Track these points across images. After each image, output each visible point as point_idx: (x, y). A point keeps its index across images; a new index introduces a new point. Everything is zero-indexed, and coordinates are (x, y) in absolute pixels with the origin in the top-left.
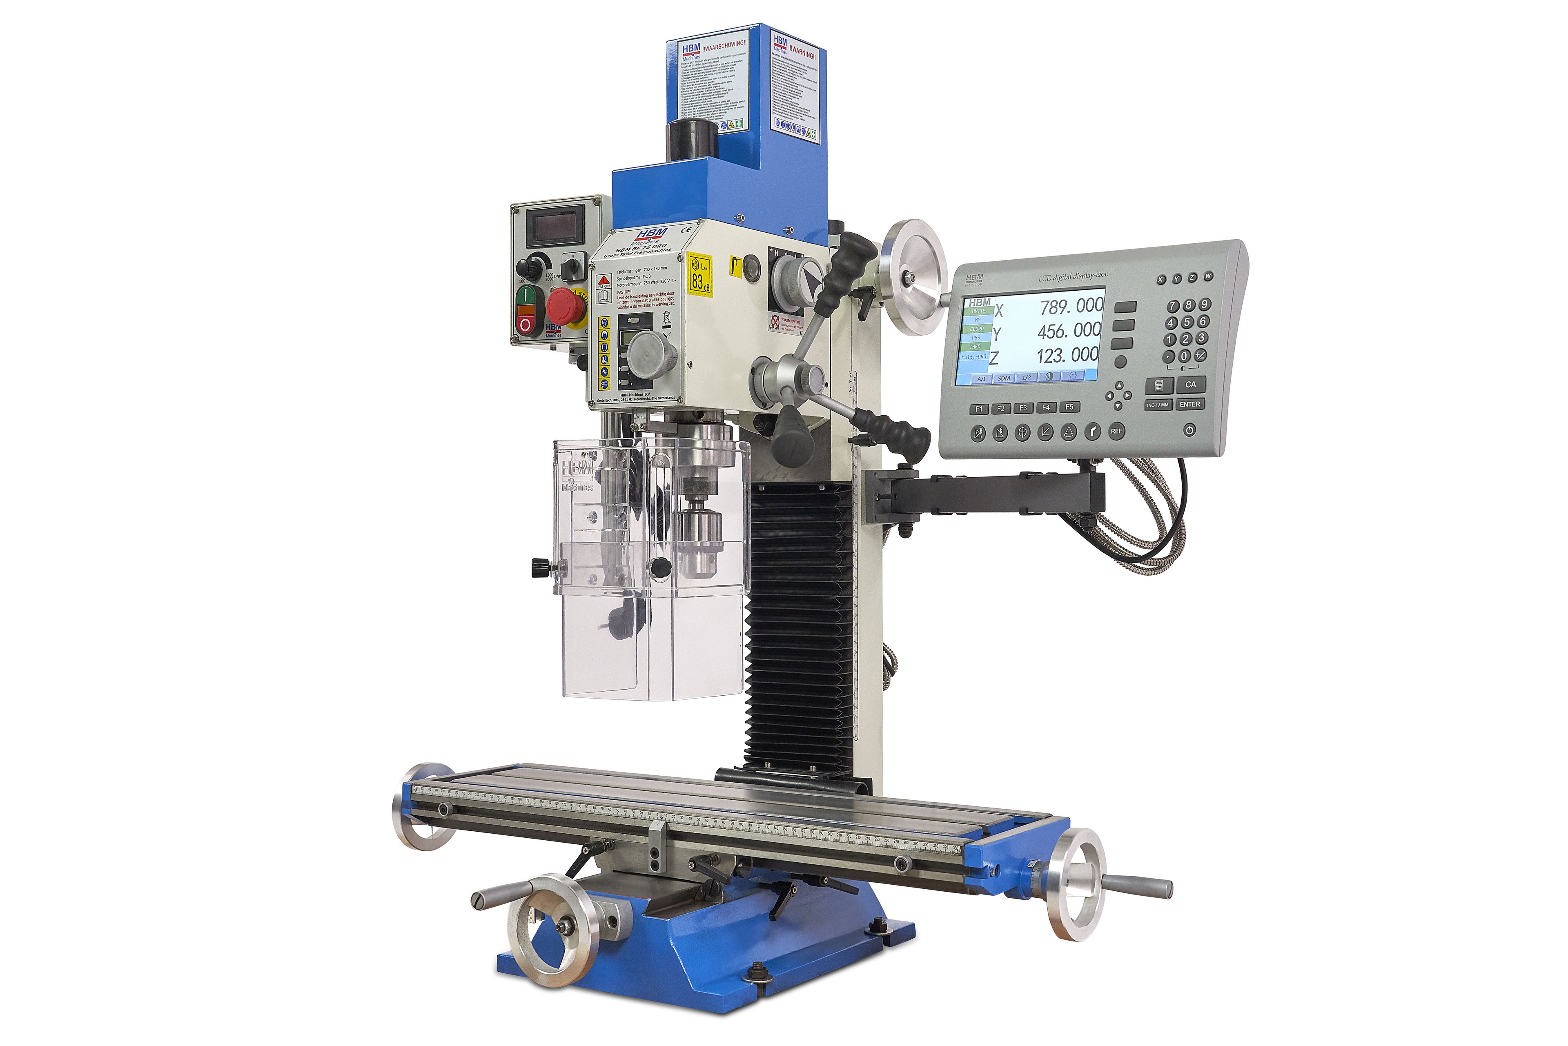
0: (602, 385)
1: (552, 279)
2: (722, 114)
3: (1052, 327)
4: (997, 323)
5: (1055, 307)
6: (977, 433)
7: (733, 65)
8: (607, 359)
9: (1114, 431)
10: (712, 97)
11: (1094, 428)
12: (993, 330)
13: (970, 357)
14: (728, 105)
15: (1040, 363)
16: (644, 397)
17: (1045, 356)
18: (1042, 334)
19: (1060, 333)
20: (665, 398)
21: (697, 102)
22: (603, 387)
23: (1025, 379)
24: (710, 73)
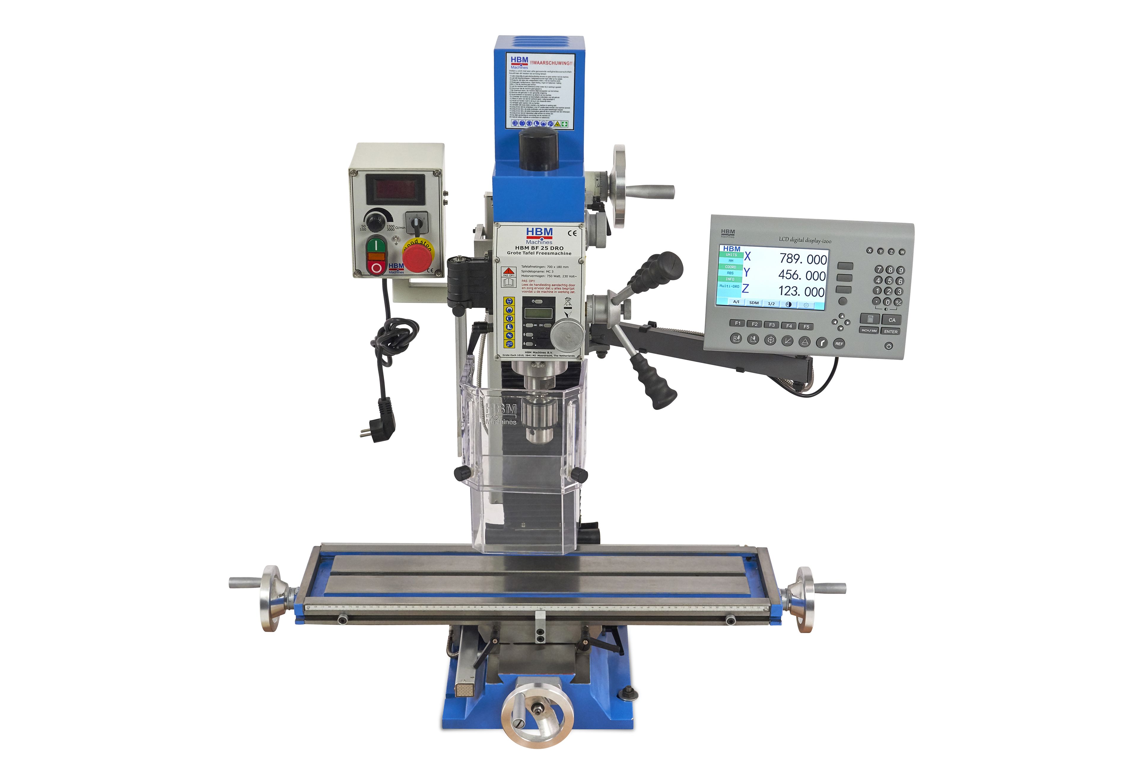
0: (507, 345)
1: (393, 230)
2: (549, 115)
3: (789, 272)
4: (746, 264)
5: (791, 258)
6: (735, 338)
7: (559, 79)
8: (512, 327)
9: (837, 343)
10: (539, 100)
11: (824, 341)
12: (744, 269)
13: (726, 286)
14: (555, 109)
15: (781, 294)
16: (547, 354)
17: (785, 291)
18: (782, 276)
19: (795, 277)
20: (566, 356)
21: (525, 102)
22: (508, 346)
23: (770, 304)
24: (537, 82)
